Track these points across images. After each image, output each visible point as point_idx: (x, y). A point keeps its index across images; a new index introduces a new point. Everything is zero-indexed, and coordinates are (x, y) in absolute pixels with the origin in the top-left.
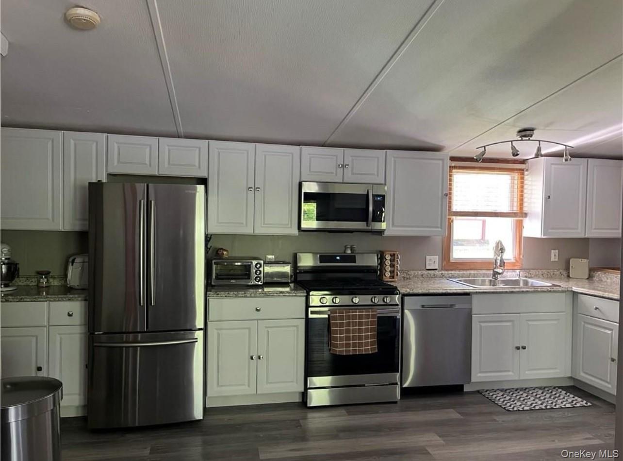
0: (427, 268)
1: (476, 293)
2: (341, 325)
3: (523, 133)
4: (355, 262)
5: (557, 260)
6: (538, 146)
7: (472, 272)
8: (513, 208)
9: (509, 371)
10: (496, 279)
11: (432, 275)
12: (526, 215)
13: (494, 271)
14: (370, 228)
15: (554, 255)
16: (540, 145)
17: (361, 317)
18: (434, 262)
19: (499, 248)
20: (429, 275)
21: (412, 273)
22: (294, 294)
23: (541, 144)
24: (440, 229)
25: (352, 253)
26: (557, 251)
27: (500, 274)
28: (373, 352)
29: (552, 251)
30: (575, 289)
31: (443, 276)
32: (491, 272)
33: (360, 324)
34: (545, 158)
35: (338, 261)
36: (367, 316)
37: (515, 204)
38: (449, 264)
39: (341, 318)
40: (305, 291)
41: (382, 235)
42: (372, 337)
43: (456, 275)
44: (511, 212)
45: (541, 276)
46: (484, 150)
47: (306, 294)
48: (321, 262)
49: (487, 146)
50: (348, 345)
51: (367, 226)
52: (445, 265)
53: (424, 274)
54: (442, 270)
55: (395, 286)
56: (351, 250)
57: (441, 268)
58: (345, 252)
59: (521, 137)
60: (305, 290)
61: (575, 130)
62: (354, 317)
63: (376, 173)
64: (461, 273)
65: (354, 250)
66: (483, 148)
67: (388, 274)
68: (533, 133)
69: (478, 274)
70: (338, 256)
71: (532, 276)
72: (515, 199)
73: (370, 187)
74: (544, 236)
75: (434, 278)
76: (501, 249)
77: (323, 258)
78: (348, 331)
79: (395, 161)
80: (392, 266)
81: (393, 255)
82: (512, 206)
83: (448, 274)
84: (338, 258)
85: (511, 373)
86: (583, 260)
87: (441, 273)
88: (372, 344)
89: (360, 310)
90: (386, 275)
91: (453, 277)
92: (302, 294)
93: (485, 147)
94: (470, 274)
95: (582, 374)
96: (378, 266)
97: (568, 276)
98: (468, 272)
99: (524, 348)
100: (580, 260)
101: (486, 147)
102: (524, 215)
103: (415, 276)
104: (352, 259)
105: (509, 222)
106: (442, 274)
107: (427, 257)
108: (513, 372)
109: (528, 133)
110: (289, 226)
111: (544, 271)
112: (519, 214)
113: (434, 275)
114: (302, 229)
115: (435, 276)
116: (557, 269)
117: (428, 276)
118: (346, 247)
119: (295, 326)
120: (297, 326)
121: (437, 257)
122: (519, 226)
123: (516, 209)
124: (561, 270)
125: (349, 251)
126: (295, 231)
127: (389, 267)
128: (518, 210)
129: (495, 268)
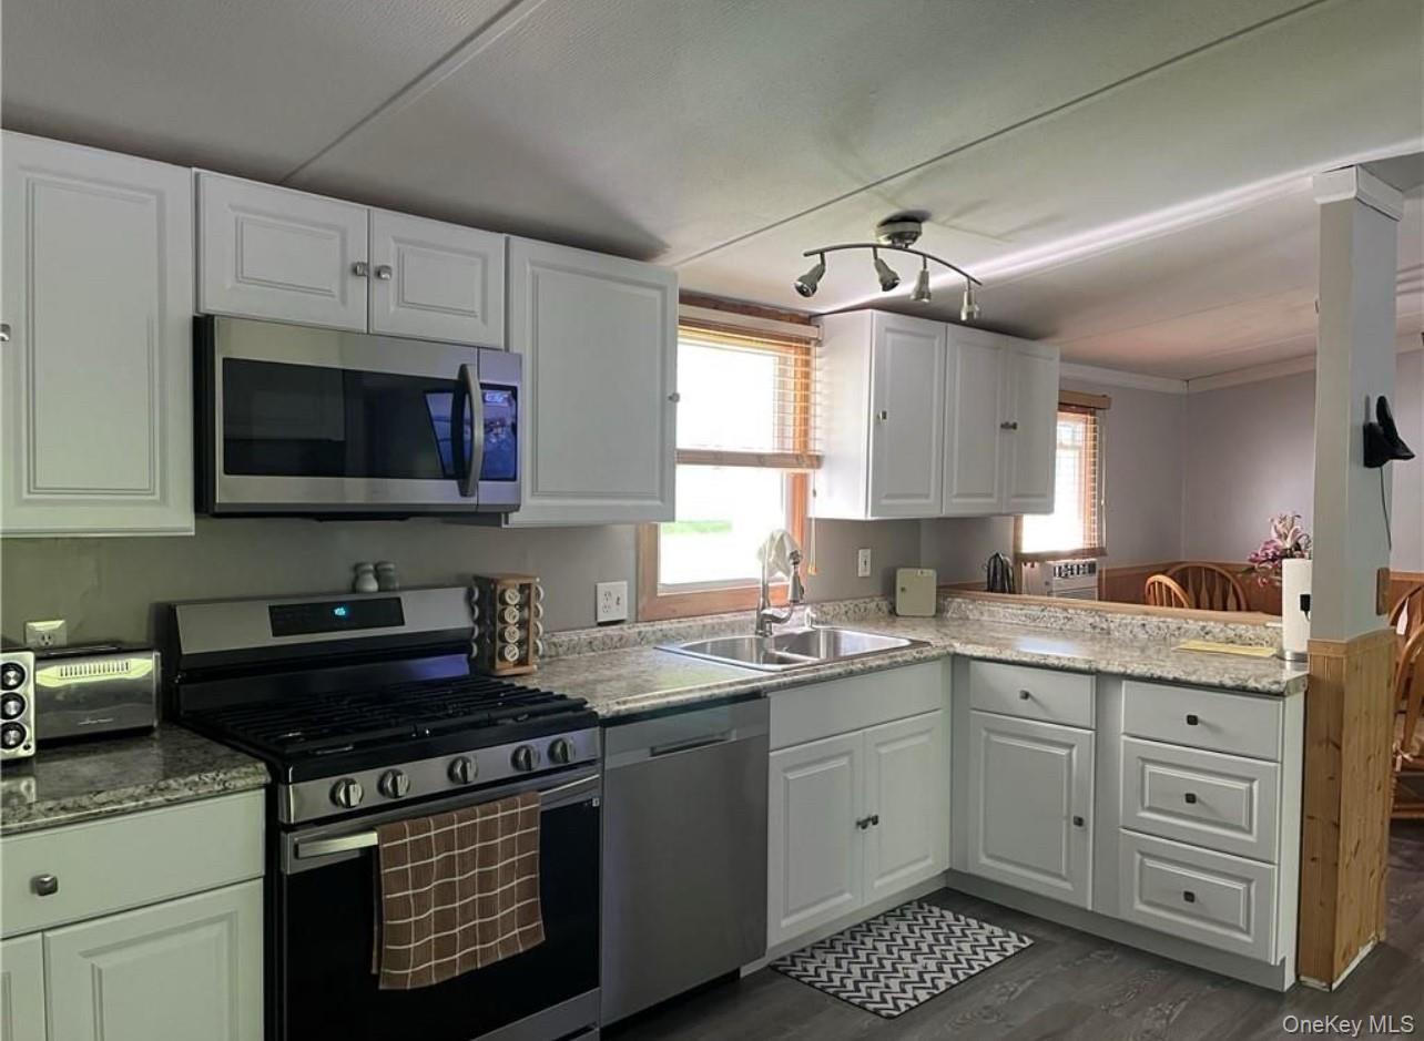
0: (600, 620)
1: (779, 687)
2: (421, 876)
3: (899, 228)
4: (402, 623)
5: (868, 573)
6: (922, 268)
7: (708, 620)
8: (783, 443)
9: (841, 893)
10: (766, 636)
11: (616, 639)
12: (817, 461)
13: (758, 615)
14: (473, 500)
15: (864, 564)
16: (925, 267)
17: (488, 831)
18: (618, 599)
19: (788, 553)
20: (608, 641)
21: (563, 637)
22: (217, 788)
23: (928, 265)
24: (658, 503)
25: (380, 590)
26: (869, 551)
27: (778, 620)
28: (530, 946)
29: (860, 552)
30: (959, 648)
31: (642, 639)
32: (754, 615)
33: (487, 856)
34: (875, 312)
35: (339, 624)
36: (510, 824)
37: (790, 431)
38: (653, 604)
39: (422, 849)
40: (262, 766)
41: (499, 525)
42: (525, 891)
43: (672, 633)
44: (780, 451)
45: (844, 617)
46: (819, 262)
47: (265, 779)
48: (276, 633)
49: (827, 250)
50: (446, 946)
51: (464, 493)
52: (644, 609)
53: (596, 638)
54: (637, 622)
55: (531, 687)
56: (378, 578)
57: (633, 614)
58: (354, 589)
59: (889, 238)
60: (261, 759)
61: (998, 237)
62: (466, 836)
63: (477, 308)
64: (682, 625)
65: (389, 580)
66: (819, 255)
67: (512, 653)
68: (918, 233)
69: (720, 624)
70: (340, 604)
71: (829, 617)
72: (790, 421)
73: (468, 358)
74: (872, 515)
75: (622, 647)
76: (792, 554)
77: (285, 618)
78: (446, 893)
79: (536, 278)
80: (523, 624)
81: (524, 588)
82: (782, 436)
83: (654, 632)
84: (340, 612)
85: (847, 896)
86: (925, 571)
87: (637, 630)
88: (526, 916)
89: (484, 807)
90: (508, 657)
91: (666, 638)
92: (250, 781)
93: (822, 253)
94: (704, 626)
95: (984, 860)
96: (473, 630)
97: (893, 612)
98: (699, 621)
99: (875, 821)
100: (919, 571)
101: (826, 254)
102: (815, 463)
103: (573, 648)
104: (390, 611)
105: (772, 481)
106: (640, 633)
107: (600, 585)
108: (851, 892)
109: (910, 227)
110: (157, 497)
111: (847, 602)
112: (800, 460)
113: (621, 639)
114: (217, 510)
115: (623, 642)
116: (868, 597)
117: (604, 643)
118: (357, 569)
119: (220, 919)
120: (228, 918)
121: (625, 583)
122: (799, 493)
123: (790, 447)
124: (877, 599)
125: (372, 586)
126: (179, 518)
127: (514, 628)
128: (797, 447)
129: (764, 608)
